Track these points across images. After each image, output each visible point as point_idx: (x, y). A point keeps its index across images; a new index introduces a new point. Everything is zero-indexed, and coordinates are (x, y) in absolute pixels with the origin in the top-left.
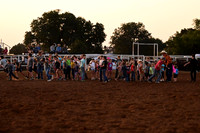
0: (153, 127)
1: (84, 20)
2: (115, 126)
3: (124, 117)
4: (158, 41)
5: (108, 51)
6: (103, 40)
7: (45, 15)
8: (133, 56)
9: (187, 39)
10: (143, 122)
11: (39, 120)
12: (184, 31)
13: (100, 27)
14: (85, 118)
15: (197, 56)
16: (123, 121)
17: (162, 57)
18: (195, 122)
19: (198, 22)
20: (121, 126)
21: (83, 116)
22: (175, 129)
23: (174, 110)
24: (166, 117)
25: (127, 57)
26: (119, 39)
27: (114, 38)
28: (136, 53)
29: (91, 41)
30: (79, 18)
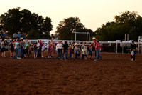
1: (37, 15)
2: (59, 91)
3: (65, 84)
4: (90, 31)
5: (54, 38)
7: (9, 11)
8: (72, 41)
9: (110, 30)
10: (78, 89)
12: (108, 24)
13: (48, 20)
14: (37, 85)
15: (117, 41)
16: (65, 87)
17: (92, 42)
18: (116, 89)
19: (117, 17)
20: (63, 91)
21: (36, 83)
23: (100, 80)
25: (68, 42)
26: (62, 29)
27: (58, 28)
28: (74, 39)
29: (42, 30)
30: (34, 14)
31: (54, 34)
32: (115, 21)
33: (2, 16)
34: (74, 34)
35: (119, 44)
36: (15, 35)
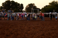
0: (37, 33)
2: (27, 33)
3: (29, 30)
4: (39, 9)
5: (24, 12)
6: (23, 9)
7: (6, 1)
9: (47, 8)
10: (35, 32)
12: (46, 6)
13: (22, 5)
14: (18, 31)
15: (50, 13)
16: (29, 31)
17: (40, 13)
18: (50, 32)
19: (50, 3)
21: (17, 30)
22: (44, 34)
23: (43, 28)
25: (30, 13)
26: (28, 8)
27: (26, 8)
28: (32, 12)
29: (19, 9)
30: (16, 2)
31: (24, 10)
32: (49, 5)
33: (3, 3)
36: (8, 11)
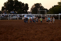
0: (46, 38)
1: (21, 3)
3: (36, 35)
4: (46, 9)
6: (28, 9)
8: (38, 14)
9: (56, 9)
10: (42, 37)
11: (8, 36)
13: (27, 5)
19: (59, 3)
20: (35, 38)
22: (53, 39)
23: (52, 32)
24: (50, 35)
25: (36, 15)
26: (33, 9)
28: (39, 14)
29: (24, 10)
30: (20, 2)
31: (30, 11)
32: (58, 4)
33: (5, 3)
34: (39, 11)
35: (60, 15)
36: (11, 12)
